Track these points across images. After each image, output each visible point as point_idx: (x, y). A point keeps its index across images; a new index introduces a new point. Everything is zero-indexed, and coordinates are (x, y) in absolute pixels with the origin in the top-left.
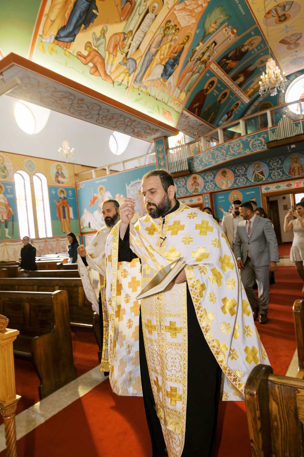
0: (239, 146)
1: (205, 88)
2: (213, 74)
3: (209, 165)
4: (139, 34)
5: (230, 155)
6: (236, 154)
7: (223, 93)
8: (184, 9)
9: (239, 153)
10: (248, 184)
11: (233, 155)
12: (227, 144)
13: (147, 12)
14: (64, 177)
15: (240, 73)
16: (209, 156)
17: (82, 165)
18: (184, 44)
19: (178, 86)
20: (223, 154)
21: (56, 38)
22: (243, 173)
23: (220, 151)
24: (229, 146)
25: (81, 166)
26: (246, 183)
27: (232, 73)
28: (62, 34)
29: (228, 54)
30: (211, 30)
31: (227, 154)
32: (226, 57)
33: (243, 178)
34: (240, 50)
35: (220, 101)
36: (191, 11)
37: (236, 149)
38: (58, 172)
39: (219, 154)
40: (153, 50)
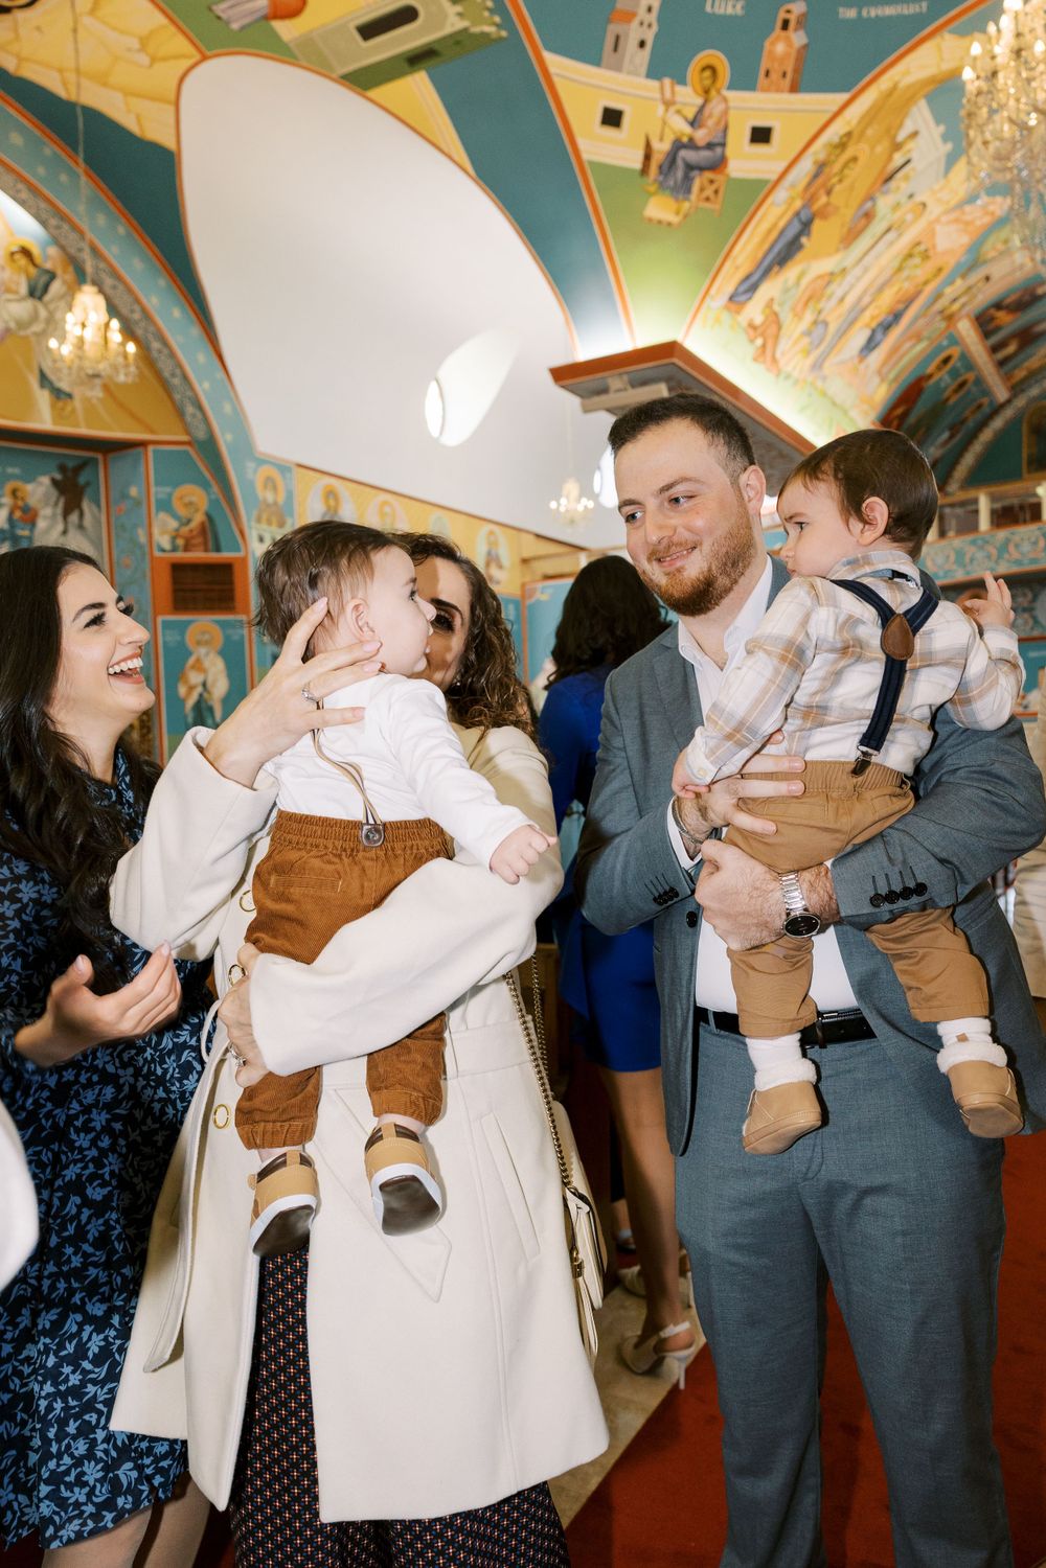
0: (1035, 543)
1: (929, 370)
2: (955, 340)
3: (945, 577)
4: (857, 271)
5: (1008, 561)
6: (1026, 562)
7: (960, 380)
8: (957, 221)
9: (1034, 561)
10: (1036, 633)
11: (1018, 562)
12: (1002, 534)
13: (888, 230)
14: (500, 567)
15: (1013, 336)
16: (948, 557)
17: (538, 536)
18: (926, 283)
19: (879, 372)
20: (989, 557)
21: (731, 298)
22: (1026, 605)
23: (981, 548)
24: (1007, 541)
25: (532, 537)
26: (1032, 629)
27: (995, 339)
28: (742, 289)
29: (1005, 298)
30: (992, 254)
31: (1000, 557)
32: (998, 306)
33: (1026, 615)
34: (1034, 289)
35: (948, 399)
36: (967, 223)
37: (1026, 547)
38: (489, 553)
39: (980, 555)
40: (867, 299)
